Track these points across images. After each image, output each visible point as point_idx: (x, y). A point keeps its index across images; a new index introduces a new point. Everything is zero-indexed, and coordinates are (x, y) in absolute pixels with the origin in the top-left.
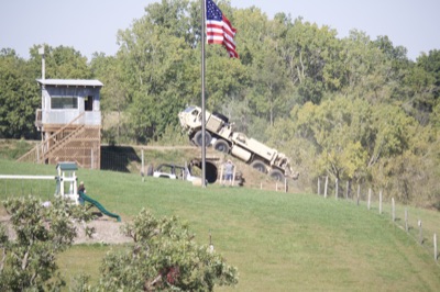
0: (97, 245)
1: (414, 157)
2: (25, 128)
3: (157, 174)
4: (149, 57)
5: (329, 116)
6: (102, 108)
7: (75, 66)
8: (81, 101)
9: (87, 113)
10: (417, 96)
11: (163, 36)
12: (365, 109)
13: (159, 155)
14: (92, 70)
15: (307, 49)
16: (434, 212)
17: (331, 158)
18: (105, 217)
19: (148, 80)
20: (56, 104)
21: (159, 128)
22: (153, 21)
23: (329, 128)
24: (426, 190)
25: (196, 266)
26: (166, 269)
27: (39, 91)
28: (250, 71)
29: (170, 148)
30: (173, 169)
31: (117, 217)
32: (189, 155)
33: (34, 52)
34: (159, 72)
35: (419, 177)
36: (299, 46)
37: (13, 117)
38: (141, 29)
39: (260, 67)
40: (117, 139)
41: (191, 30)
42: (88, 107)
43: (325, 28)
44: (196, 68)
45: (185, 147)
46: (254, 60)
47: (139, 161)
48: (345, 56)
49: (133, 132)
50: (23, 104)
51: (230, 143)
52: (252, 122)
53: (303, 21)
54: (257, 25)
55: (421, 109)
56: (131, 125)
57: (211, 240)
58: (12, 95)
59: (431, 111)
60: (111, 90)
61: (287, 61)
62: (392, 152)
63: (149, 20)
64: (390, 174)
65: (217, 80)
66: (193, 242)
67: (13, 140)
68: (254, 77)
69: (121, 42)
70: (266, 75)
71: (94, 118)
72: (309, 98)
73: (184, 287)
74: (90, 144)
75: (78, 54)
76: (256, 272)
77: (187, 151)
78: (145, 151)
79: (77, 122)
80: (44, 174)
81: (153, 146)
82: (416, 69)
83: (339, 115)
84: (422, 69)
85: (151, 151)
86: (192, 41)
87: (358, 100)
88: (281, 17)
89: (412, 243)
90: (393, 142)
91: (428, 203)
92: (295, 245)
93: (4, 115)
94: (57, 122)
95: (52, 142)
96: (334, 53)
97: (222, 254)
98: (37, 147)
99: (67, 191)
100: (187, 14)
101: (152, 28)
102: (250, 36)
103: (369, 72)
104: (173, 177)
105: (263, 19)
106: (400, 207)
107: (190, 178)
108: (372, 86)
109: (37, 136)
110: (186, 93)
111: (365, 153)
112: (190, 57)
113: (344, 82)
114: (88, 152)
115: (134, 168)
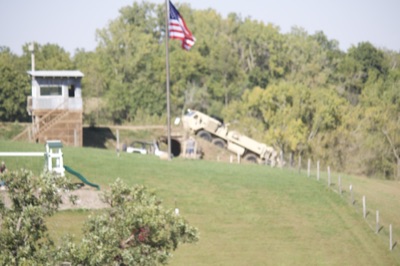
0: (80, 211)
1: (346, 132)
2: (19, 113)
3: (130, 150)
4: (122, 52)
5: (275, 99)
6: (83, 95)
7: (60, 60)
8: (65, 89)
9: (71, 99)
10: (348, 81)
11: (134, 34)
12: (304, 92)
13: (132, 134)
14: (75, 63)
15: (255, 43)
16: (363, 178)
17: (277, 134)
18: (87, 186)
19: (121, 71)
20: (44, 92)
21: (131, 111)
22: (125, 21)
23: (275, 109)
24: (357, 159)
25: (163, 227)
26: (137, 230)
27: (30, 81)
28: (208, 62)
29: (141, 127)
30: (144, 145)
31: (97, 186)
32: (157, 134)
33: (25, 49)
34: (132, 64)
35: (351, 149)
36: (248, 40)
37: (8, 104)
38: (116, 28)
39: (217, 58)
40: (97, 121)
41: (158, 28)
42: (71, 94)
43: (270, 25)
44: (162, 60)
45: (154, 127)
46: (212, 52)
47: (115, 139)
48: (287, 48)
49: (110, 115)
50: (17, 93)
51: (226, 141)
52: (210, 105)
53: (252, 19)
54: (213, 22)
55: (351, 91)
56: (108, 109)
57: (176, 205)
58: (8, 85)
59: (360, 92)
60: (91, 80)
61: (239, 53)
62: (328, 127)
63: (122, 20)
64: (327, 146)
65: (181, 70)
66: (160, 207)
67: (9, 123)
68: (212, 67)
69: (99, 39)
70: (221, 65)
71: (77, 104)
72: (257, 84)
73: (153, 245)
74: (74, 125)
75: (62, 50)
76: (214, 231)
77: (155, 130)
78: (120, 131)
79: (62, 107)
80: (35, 151)
81: (127, 127)
82: (347, 58)
83: (282, 98)
84: (352, 58)
85: (124, 131)
86: (159, 37)
87: (299, 85)
88: (233, 16)
89: (345, 204)
90: (329, 119)
91: (358, 171)
92: (247, 208)
93: (1, 102)
94: (45, 107)
95: (41, 124)
96: (279, 46)
97: (186, 217)
98: (28, 129)
99: (54, 165)
100: (154, 15)
101: (125, 27)
102: (208, 32)
103: (308, 61)
104: (143, 152)
105: (218, 17)
106: (335, 174)
107: (158, 153)
108: (310, 73)
109: (29, 119)
110: (154, 82)
111: (306, 128)
112: (157, 51)
113: (287, 70)
114: (71, 133)
115: (111, 144)
